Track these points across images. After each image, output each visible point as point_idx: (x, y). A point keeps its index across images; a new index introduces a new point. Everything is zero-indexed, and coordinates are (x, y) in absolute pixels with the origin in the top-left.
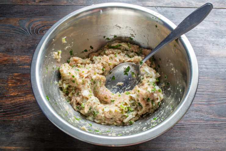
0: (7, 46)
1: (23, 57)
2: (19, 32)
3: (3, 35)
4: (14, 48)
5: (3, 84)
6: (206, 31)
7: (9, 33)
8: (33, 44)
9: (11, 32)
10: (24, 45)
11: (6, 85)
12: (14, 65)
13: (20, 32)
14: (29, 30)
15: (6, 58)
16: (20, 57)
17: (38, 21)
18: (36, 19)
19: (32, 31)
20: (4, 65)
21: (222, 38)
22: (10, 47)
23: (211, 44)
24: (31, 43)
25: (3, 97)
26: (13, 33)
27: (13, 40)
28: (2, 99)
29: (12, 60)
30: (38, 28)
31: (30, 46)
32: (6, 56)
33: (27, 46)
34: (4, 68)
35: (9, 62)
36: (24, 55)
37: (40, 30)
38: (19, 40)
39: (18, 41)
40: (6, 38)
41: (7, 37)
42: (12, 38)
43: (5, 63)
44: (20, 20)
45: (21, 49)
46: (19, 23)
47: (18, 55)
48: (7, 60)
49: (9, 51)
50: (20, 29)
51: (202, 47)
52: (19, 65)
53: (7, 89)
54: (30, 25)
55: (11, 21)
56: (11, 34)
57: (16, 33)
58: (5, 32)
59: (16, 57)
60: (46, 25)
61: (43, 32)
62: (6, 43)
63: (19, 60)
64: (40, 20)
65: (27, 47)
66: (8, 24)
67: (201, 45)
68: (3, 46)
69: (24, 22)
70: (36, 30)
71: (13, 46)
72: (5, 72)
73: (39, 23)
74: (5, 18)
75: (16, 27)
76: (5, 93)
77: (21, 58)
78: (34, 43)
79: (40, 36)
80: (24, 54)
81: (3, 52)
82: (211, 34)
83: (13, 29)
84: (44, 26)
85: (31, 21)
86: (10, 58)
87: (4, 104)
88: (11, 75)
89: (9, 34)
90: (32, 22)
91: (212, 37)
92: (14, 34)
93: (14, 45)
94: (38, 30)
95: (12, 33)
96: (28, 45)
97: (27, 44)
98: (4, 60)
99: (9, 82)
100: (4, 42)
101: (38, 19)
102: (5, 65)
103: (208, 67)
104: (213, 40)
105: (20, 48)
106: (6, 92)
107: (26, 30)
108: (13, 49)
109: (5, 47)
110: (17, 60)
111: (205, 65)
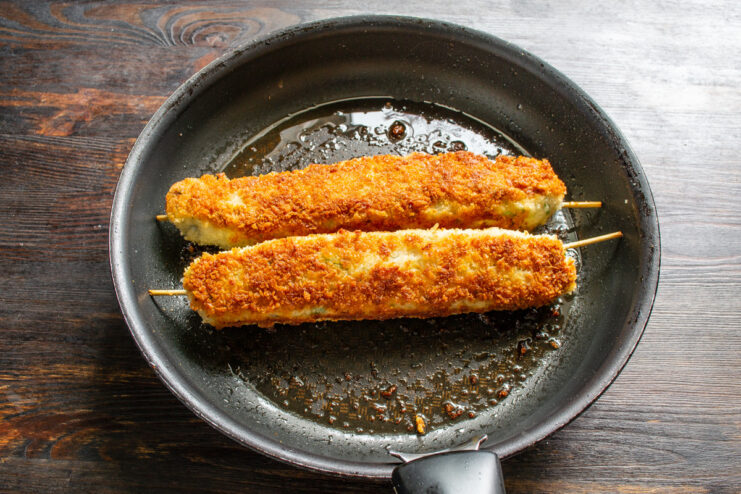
0: (112, 72)
1: (153, 100)
2: (141, 40)
3: (100, 44)
4: (130, 79)
5: (100, 163)
6: (635, 47)
7: (116, 41)
8: (179, 68)
9: (121, 39)
10: (156, 70)
11: (108, 166)
12: (129, 117)
13: (144, 38)
14: (169, 36)
15: (108, 102)
16: (146, 99)
17: (191, 12)
18: (184, 8)
19: (174, 37)
20: (102, 119)
21: (676, 65)
22: (118, 76)
23: (649, 78)
24: (174, 65)
25: (102, 195)
26: (126, 40)
27: (127, 58)
28: (99, 200)
29: (125, 105)
30: (191, 30)
31: (172, 72)
32: (108, 97)
33: (163, 73)
34: (104, 126)
35: (115, 110)
36: (155, 95)
37: (199, 35)
38: (142, 57)
39: (140, 60)
40: (106, 52)
41: (109, 52)
42: (124, 53)
43: (106, 113)
44: (144, 10)
45: (148, 79)
46: (142, 18)
47: (140, 95)
48: (111, 105)
49: (115, 84)
50: (143, 32)
51: (624, 85)
52: (142, 118)
53: (113, 175)
54: (169, 22)
55: (121, 11)
56: (119, 44)
57: (135, 41)
58: (106, 38)
59: (136, 100)
60: (212, 24)
61: (205, 39)
62: (107, 66)
63: (142, 105)
64: (196, 12)
65: (165, 76)
66: (114, 19)
67: (621, 80)
68: (101, 73)
69: (155, 13)
70: (186, 35)
71: (125, 72)
72: (106, 134)
73: (194, 18)
74: (105, 5)
75: (134, 27)
76: (107, 185)
77: (147, 103)
78: (182, 66)
79: (197, 49)
80: (155, 91)
81: (100, 86)
82: (647, 55)
83: (125, 32)
84: (206, 26)
85: (174, 13)
86: (119, 101)
87: (103, 211)
88: (122, 141)
89: (115, 44)
90: (177, 14)
91: (650, 61)
92: (128, 43)
93: (129, 69)
94: (192, 35)
95: (123, 42)
96: (166, 70)
97: (162, 68)
98: (103, 107)
99: (117, 160)
100: (104, 62)
101: (191, 9)
102: (106, 118)
103: (639, 133)
104: (654, 68)
105: (144, 77)
106: (110, 183)
107: (160, 34)
108: (125, 81)
109: (105, 76)
110: (137, 105)
111: (632, 129)
